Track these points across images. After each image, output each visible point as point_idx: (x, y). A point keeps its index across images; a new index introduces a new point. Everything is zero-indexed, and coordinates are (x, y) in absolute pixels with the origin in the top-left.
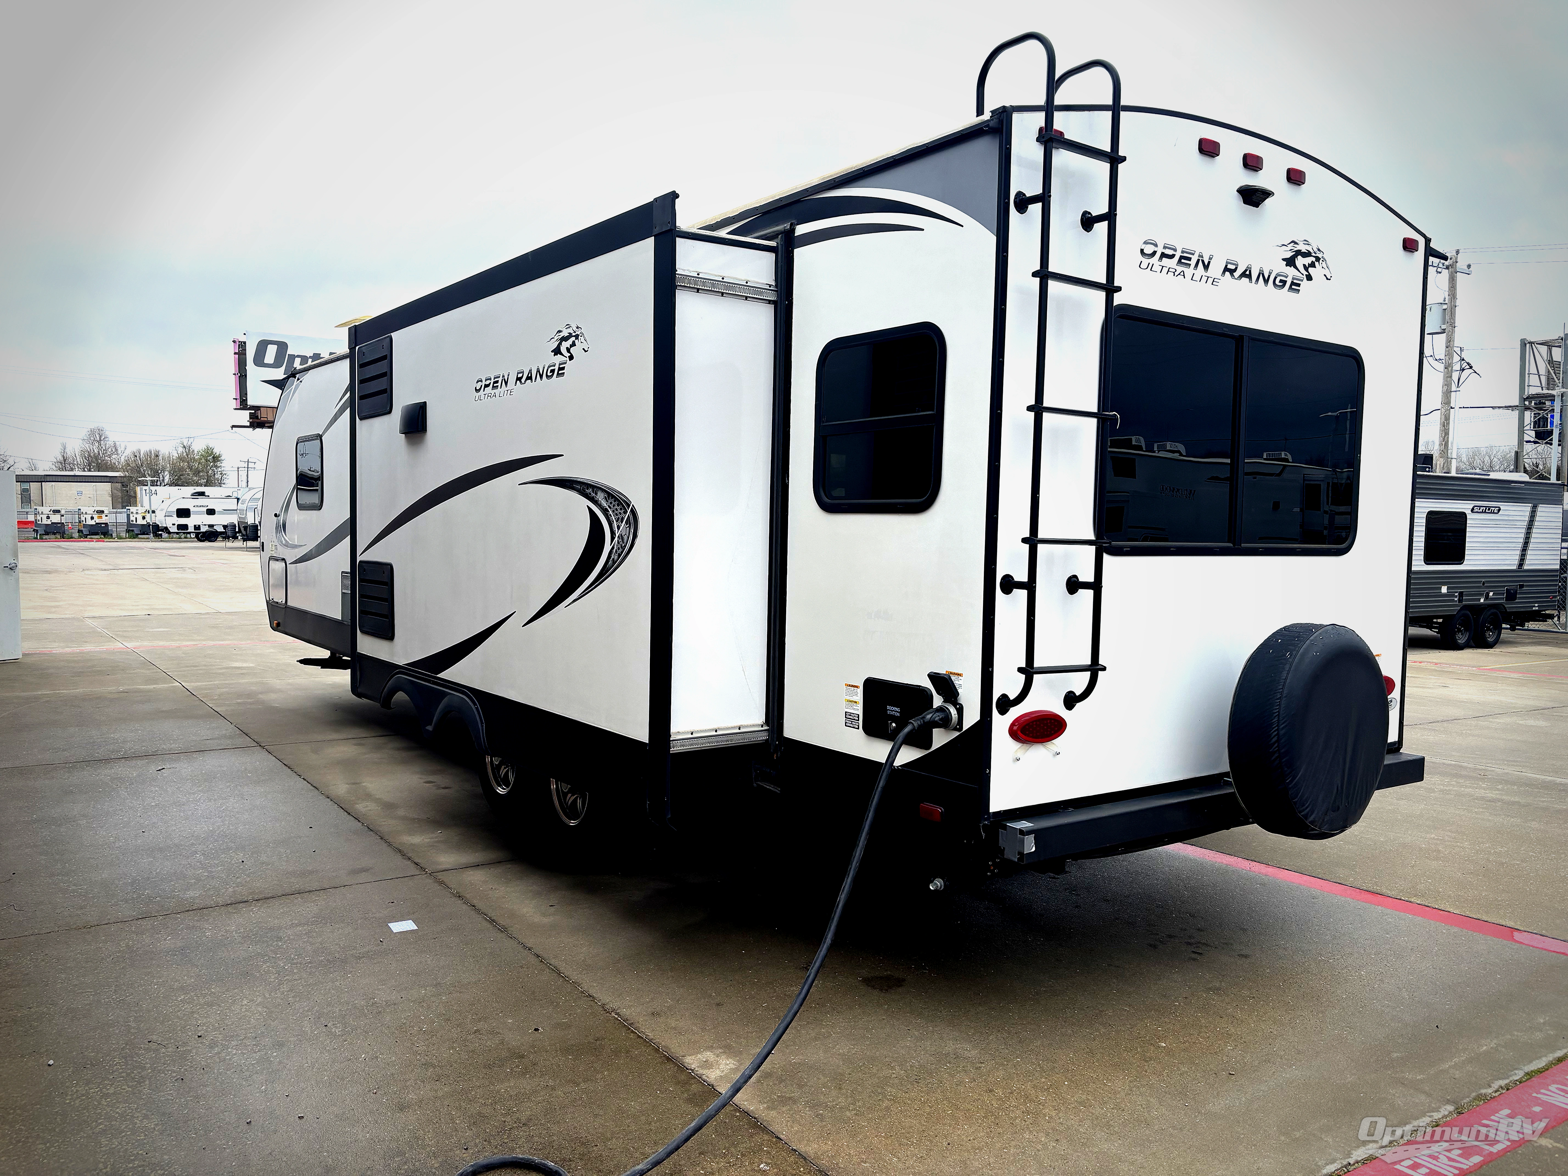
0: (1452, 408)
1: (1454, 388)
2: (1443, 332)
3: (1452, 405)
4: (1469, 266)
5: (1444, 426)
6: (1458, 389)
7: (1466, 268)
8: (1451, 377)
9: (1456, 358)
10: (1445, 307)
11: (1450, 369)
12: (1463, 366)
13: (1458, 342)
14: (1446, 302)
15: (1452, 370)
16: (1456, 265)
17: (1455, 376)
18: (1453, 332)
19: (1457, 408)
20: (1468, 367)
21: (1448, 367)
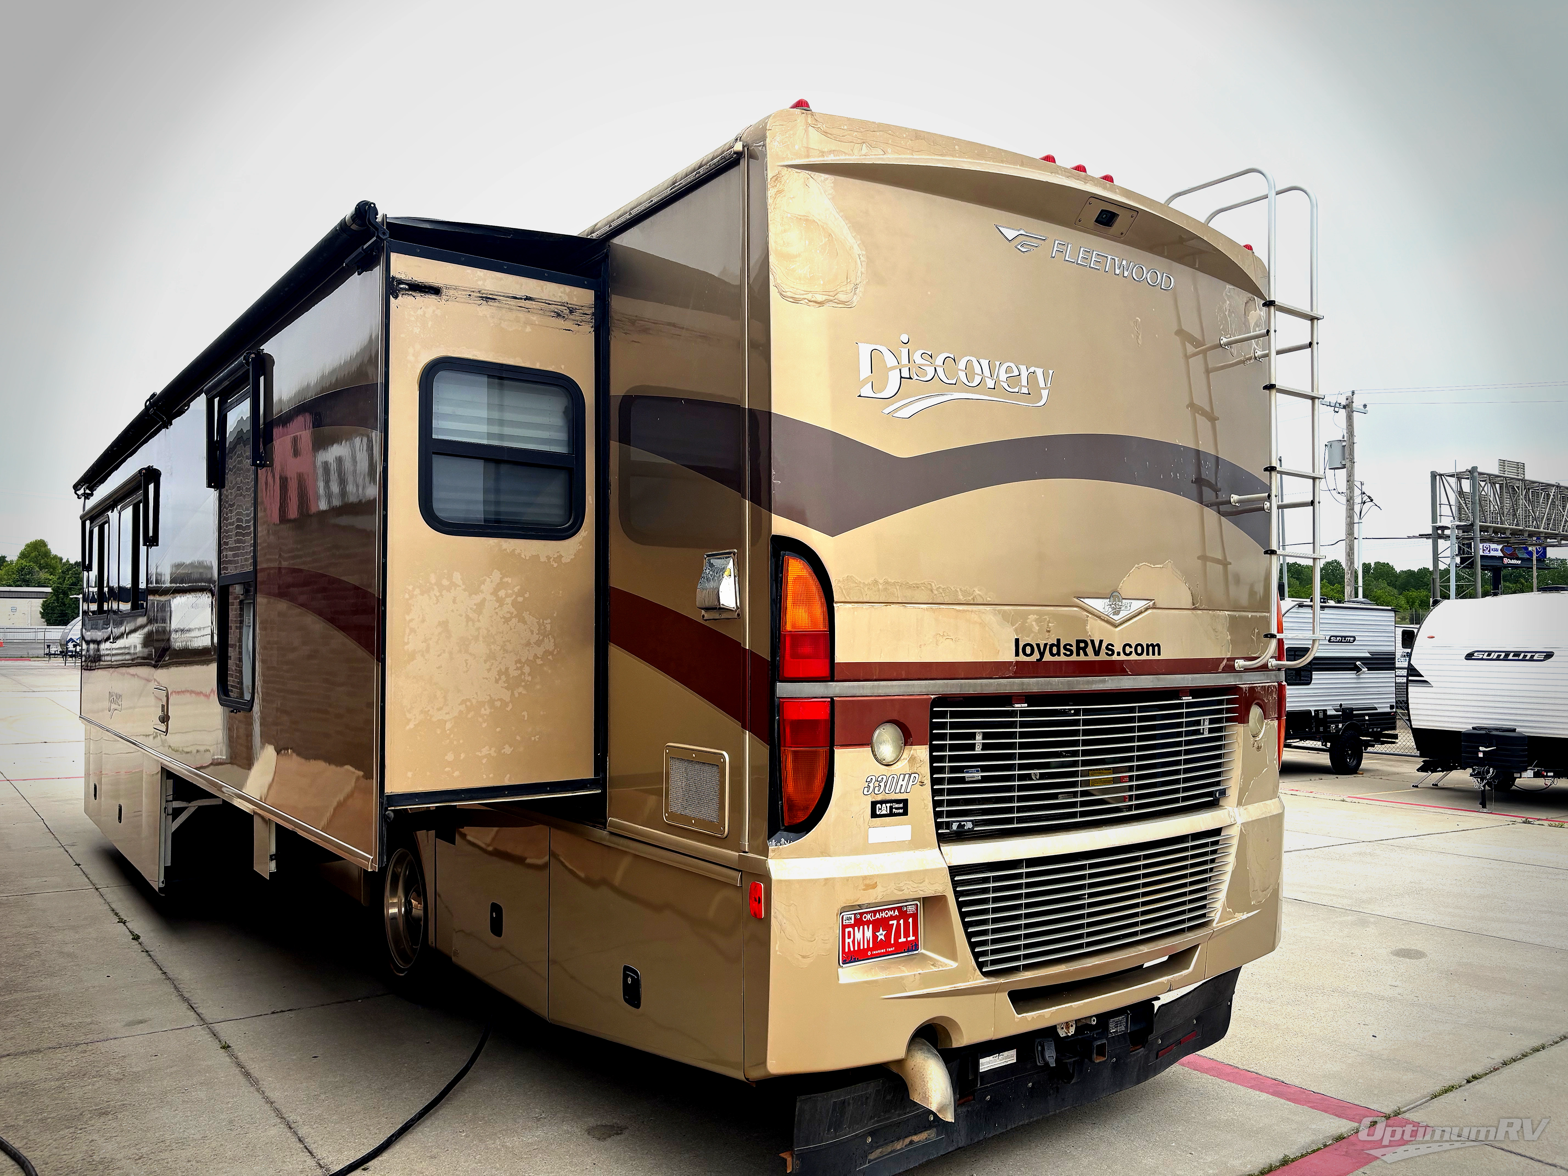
0: (1355, 538)
1: (1356, 520)
2: (1344, 467)
3: (1356, 536)
4: (1365, 406)
5: (1349, 556)
6: (1360, 521)
7: (1362, 407)
8: (1353, 509)
9: (1357, 492)
10: (1344, 444)
11: (1352, 501)
12: (1364, 500)
13: (1358, 477)
14: (1345, 439)
15: (1353, 503)
16: (1352, 406)
17: (1357, 508)
18: (1352, 467)
19: (1361, 539)
20: (1369, 500)
21: (1350, 501)
